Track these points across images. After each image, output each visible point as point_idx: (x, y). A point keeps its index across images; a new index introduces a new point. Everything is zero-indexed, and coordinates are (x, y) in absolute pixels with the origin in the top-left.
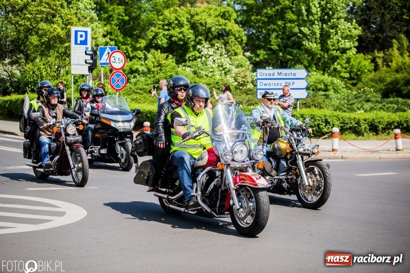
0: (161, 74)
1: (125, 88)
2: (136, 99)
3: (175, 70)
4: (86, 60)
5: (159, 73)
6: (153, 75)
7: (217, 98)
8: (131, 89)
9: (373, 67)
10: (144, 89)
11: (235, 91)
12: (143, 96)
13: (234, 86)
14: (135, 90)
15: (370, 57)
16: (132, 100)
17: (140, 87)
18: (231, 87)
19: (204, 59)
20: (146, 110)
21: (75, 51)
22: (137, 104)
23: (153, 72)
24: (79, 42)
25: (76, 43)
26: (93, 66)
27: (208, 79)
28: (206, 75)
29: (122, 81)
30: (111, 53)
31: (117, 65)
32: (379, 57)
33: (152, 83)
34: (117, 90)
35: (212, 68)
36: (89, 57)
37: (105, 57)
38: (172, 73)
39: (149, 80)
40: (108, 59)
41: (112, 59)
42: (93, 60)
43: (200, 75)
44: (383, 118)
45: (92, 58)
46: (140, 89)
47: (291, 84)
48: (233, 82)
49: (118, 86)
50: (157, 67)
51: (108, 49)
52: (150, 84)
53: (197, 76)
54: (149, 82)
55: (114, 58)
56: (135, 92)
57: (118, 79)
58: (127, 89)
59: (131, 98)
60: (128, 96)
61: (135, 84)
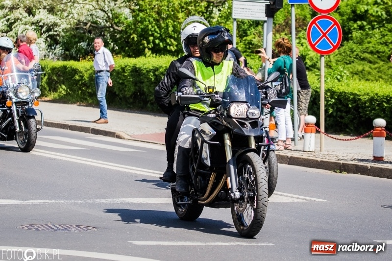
1: (342, 49)
2: (361, 72)
8: (352, 51)
10: (378, 52)
12: (376, 66)
14: (360, 54)
16: (354, 74)
17: (372, 49)
20: (381, 94)
22: (363, 81)
26: (274, 3)
29: (333, 35)
31: (324, 4)
34: (322, 54)
46: (371, 53)
49: (324, 44)
56: (360, 57)
57: (324, 32)
58: (344, 52)
59: (351, 70)
60: (346, 66)
61: (361, 42)
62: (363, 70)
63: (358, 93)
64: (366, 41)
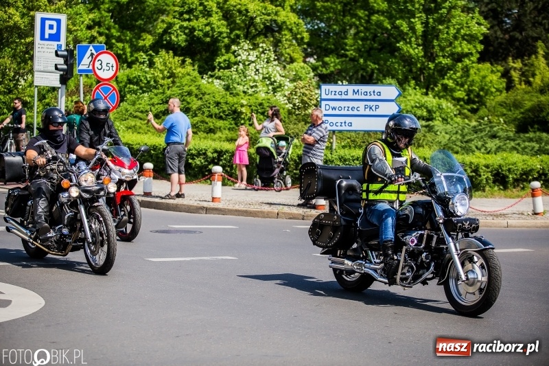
0: (174, 89)
1: (119, 109)
2: (134, 127)
3: (196, 83)
4: (56, 65)
5: (171, 87)
6: (161, 91)
7: (259, 127)
8: (127, 111)
9: (504, 85)
11: (289, 118)
13: (286, 110)
14: (133, 113)
15: (500, 68)
16: (129, 128)
17: (142, 109)
18: (281, 111)
19: (241, 66)
20: (149, 144)
21: (40, 49)
22: (135, 134)
23: (162, 86)
24: (47, 36)
25: (43, 38)
26: (67, 73)
27: (247, 97)
28: (244, 92)
29: (112, 98)
30: (96, 54)
31: (106, 74)
32: (515, 69)
35: (255, 81)
36: (61, 61)
37: (86, 60)
38: (190, 88)
39: (155, 97)
40: (92, 63)
41: (97, 64)
42: (67, 65)
43: (234, 92)
44: (515, 163)
45: (66, 62)
46: (142, 112)
47: (374, 108)
48: (286, 104)
50: (169, 78)
51: (91, 48)
52: (158, 104)
53: (231, 94)
54: (156, 100)
55: (100, 62)
56: (133, 115)
57: (106, 96)
58: (121, 111)
59: (126, 125)
60: (122, 122)
61: (134, 104)
62: (136, 125)
63: (131, 143)
64: (137, 103)
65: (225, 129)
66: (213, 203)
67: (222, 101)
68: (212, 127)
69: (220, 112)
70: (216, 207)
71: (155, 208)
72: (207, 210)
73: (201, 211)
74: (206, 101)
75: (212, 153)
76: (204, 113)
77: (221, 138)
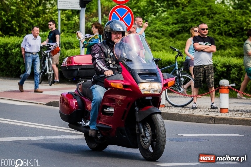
10: (162, 30)
12: (160, 40)
14: (150, 32)
17: (158, 28)
29: (128, 19)
33: (175, 22)
39: (170, 17)
46: (157, 31)
52: (173, 24)
54: (171, 20)
56: (150, 35)
57: (121, 17)
65: (234, 46)
66: (221, 114)
67: (231, 19)
68: (222, 44)
69: (229, 30)
70: (224, 117)
71: (167, 119)
72: (215, 120)
73: (210, 121)
74: (217, 20)
75: (222, 68)
76: (215, 30)
77: (230, 53)
